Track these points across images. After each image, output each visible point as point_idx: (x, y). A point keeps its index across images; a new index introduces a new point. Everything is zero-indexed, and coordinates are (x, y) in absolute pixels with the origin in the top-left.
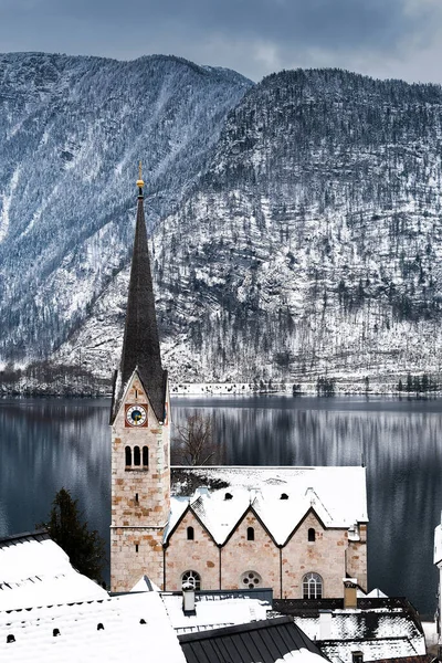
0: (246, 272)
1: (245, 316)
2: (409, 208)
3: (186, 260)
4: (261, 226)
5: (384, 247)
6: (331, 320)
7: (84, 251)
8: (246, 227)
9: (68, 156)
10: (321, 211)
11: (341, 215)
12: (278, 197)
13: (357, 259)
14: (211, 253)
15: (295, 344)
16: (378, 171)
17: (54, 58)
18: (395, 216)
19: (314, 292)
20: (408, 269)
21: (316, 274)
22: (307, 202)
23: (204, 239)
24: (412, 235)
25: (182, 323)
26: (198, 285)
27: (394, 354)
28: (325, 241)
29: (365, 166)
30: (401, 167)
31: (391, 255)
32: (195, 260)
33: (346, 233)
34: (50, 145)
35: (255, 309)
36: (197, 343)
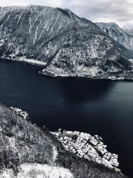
0: (68, 60)
1: (68, 65)
2: (88, 51)
3: (62, 58)
4: (71, 53)
5: (85, 57)
6: (78, 66)
7: (48, 45)
8: (69, 54)
9: (44, 25)
10: (78, 51)
11: (80, 52)
12: (73, 49)
13: (81, 58)
14: (65, 57)
15: (73, 69)
16: (85, 46)
17: (42, 7)
18: (86, 53)
19: (76, 63)
20: (87, 60)
21: (76, 60)
22: (76, 50)
23: (64, 55)
24: (88, 55)
25: (61, 66)
26: (63, 61)
27: (84, 71)
28: (78, 56)
29: (83, 45)
30: (88, 45)
31: (85, 58)
32: (63, 58)
33: (80, 55)
34: (42, 23)
35: (69, 64)
36: (63, 68)
